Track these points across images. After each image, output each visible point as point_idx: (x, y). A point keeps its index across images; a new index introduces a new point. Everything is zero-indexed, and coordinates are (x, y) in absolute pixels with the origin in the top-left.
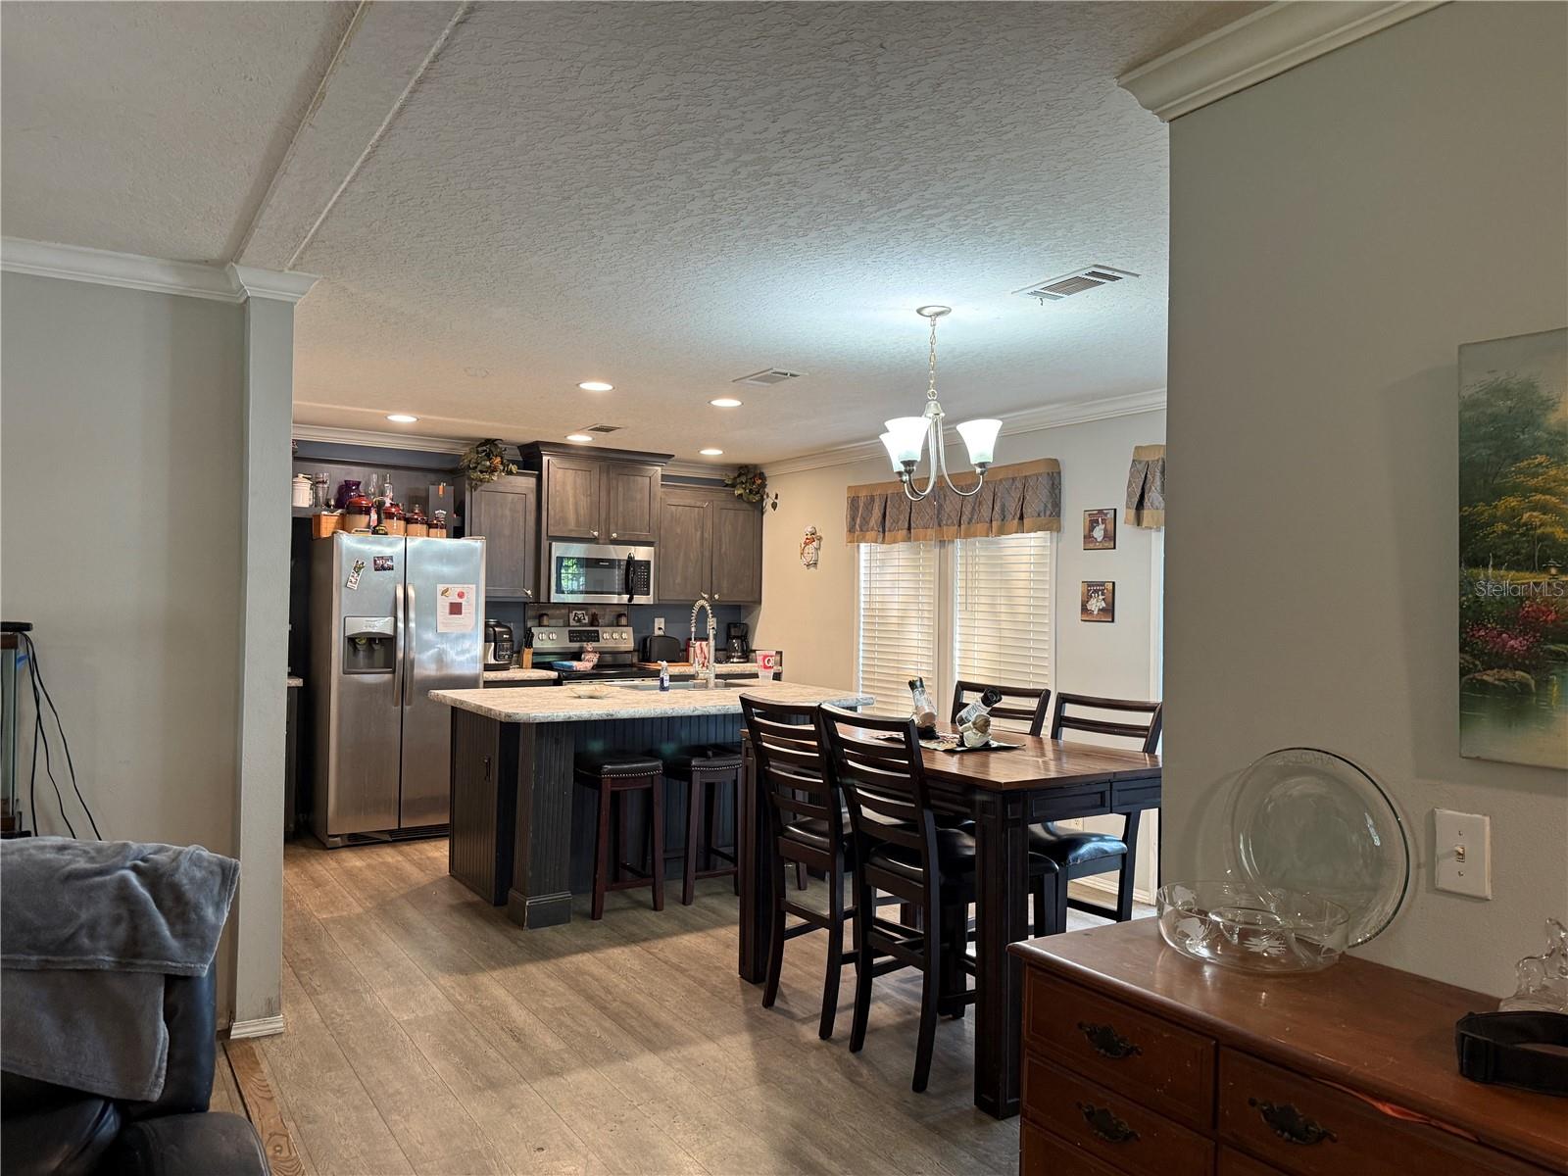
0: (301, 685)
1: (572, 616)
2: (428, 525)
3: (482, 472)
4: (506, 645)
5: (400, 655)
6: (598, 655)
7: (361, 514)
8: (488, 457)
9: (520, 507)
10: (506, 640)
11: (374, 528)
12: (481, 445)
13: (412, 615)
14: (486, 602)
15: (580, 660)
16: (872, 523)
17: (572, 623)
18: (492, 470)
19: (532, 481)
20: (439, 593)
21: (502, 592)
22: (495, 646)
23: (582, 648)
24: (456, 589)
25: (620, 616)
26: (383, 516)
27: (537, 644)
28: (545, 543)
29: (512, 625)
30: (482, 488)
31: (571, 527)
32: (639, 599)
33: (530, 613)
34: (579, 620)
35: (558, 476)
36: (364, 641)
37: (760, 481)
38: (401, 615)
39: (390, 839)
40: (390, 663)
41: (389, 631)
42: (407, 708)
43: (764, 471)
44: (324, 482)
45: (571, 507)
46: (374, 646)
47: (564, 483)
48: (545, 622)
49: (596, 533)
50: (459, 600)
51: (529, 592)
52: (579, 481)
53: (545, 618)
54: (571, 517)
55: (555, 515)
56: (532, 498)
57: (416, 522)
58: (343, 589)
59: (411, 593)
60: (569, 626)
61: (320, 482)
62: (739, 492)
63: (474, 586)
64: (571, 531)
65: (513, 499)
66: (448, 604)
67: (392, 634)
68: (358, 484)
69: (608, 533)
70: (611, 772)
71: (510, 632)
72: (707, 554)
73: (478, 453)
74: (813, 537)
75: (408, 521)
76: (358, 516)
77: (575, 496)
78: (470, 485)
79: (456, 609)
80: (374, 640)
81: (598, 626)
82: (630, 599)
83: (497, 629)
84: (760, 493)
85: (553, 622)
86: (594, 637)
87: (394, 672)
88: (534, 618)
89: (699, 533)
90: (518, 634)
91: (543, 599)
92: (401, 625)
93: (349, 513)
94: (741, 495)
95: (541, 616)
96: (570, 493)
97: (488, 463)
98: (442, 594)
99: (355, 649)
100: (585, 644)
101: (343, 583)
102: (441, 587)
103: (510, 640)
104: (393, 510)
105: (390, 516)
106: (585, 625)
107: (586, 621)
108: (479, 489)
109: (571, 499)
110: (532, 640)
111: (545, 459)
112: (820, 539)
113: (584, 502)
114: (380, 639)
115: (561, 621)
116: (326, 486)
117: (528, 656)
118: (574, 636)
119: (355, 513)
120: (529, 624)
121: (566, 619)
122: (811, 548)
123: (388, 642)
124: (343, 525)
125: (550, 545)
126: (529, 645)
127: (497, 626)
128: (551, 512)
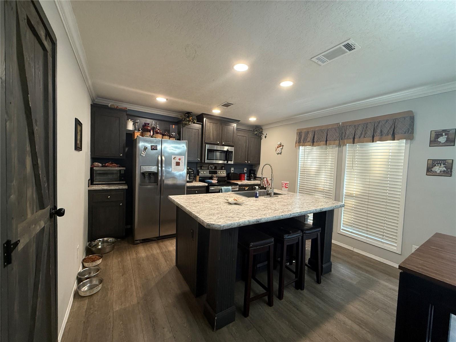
0: (127, 188)
1: (210, 167)
2: (169, 136)
3: (186, 121)
4: (193, 175)
5: (160, 178)
6: (217, 178)
7: (148, 132)
8: (188, 117)
9: (197, 134)
10: (192, 174)
11: (152, 136)
12: (186, 114)
13: (164, 165)
14: (188, 162)
15: (212, 179)
16: (309, 139)
17: (210, 168)
18: (189, 121)
19: (200, 126)
20: (173, 158)
21: (192, 159)
22: (189, 175)
23: (212, 176)
24: (178, 157)
25: (222, 167)
26: (155, 133)
27: (200, 174)
28: (204, 145)
29: (193, 169)
30: (186, 127)
31: (211, 140)
32: (229, 162)
33: (199, 165)
34: (212, 168)
35: (208, 125)
36: (147, 174)
37: (261, 130)
38: (160, 165)
39: (156, 239)
40: (156, 181)
41: (156, 171)
42: (162, 197)
43: (262, 127)
44: (137, 123)
45: (211, 134)
46: (151, 176)
47: (210, 127)
48: (203, 168)
49: (218, 142)
50: (179, 161)
51: (199, 159)
52: (214, 126)
53: (202, 167)
54: (211, 137)
55: (207, 136)
56: (200, 131)
57: (166, 135)
58: (140, 156)
59: (163, 158)
60: (209, 169)
61: (136, 123)
62: (256, 133)
63: (184, 157)
64: (211, 141)
65: (195, 131)
66: (175, 162)
67: (157, 172)
68: (149, 124)
69: (222, 143)
70: (253, 246)
71: (193, 171)
72: (247, 150)
73: (185, 116)
74: (280, 145)
75: (163, 135)
76: (147, 132)
77: (213, 131)
78: (182, 126)
79: (178, 164)
80: (151, 174)
81: (217, 170)
82: (227, 162)
83: (190, 170)
84: (261, 133)
85: (204, 168)
86: (216, 173)
87: (157, 185)
88: (199, 167)
89: (245, 144)
90: (195, 172)
91: (203, 162)
92: (160, 168)
93: (144, 131)
94: (256, 134)
95: (201, 167)
96: (211, 130)
97: (188, 119)
98: (174, 159)
99: (144, 177)
100: (213, 175)
101: (140, 154)
102: (173, 157)
103: (193, 173)
104: (158, 131)
105: (157, 133)
106: (213, 169)
107: (214, 168)
108: (185, 127)
109: (212, 132)
110: (199, 173)
111: (205, 119)
112: (283, 146)
113: (215, 133)
114: (153, 173)
115: (207, 168)
116: (138, 124)
117: (198, 178)
118: (211, 172)
119: (146, 131)
120: (198, 169)
121: (208, 167)
122: (279, 149)
123: (155, 175)
124: (142, 135)
125: (205, 145)
126: (198, 175)
127: (190, 169)
128: (206, 135)
